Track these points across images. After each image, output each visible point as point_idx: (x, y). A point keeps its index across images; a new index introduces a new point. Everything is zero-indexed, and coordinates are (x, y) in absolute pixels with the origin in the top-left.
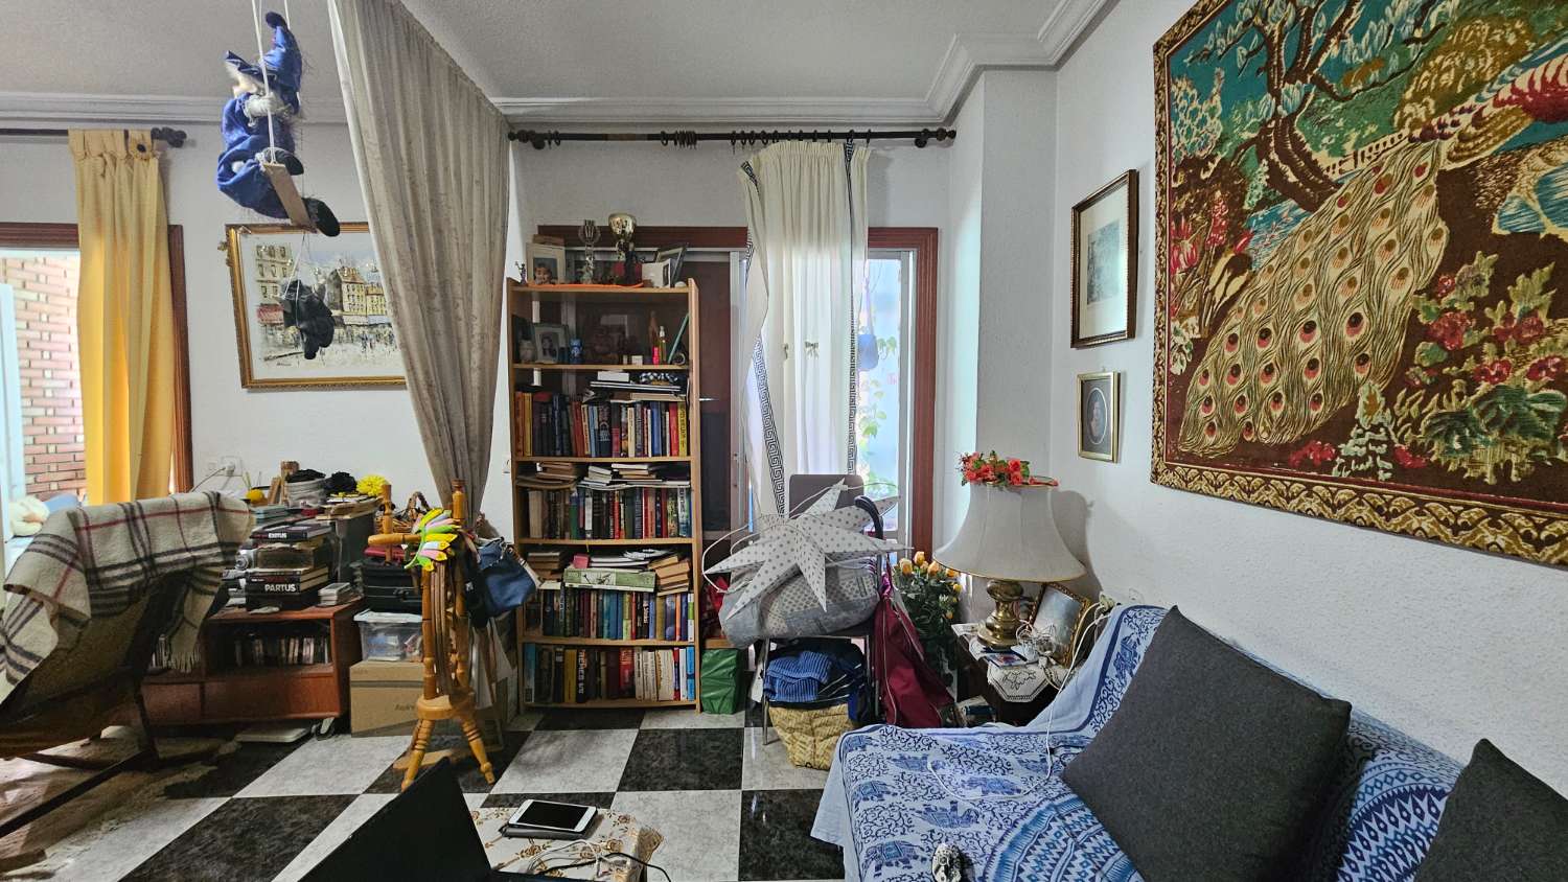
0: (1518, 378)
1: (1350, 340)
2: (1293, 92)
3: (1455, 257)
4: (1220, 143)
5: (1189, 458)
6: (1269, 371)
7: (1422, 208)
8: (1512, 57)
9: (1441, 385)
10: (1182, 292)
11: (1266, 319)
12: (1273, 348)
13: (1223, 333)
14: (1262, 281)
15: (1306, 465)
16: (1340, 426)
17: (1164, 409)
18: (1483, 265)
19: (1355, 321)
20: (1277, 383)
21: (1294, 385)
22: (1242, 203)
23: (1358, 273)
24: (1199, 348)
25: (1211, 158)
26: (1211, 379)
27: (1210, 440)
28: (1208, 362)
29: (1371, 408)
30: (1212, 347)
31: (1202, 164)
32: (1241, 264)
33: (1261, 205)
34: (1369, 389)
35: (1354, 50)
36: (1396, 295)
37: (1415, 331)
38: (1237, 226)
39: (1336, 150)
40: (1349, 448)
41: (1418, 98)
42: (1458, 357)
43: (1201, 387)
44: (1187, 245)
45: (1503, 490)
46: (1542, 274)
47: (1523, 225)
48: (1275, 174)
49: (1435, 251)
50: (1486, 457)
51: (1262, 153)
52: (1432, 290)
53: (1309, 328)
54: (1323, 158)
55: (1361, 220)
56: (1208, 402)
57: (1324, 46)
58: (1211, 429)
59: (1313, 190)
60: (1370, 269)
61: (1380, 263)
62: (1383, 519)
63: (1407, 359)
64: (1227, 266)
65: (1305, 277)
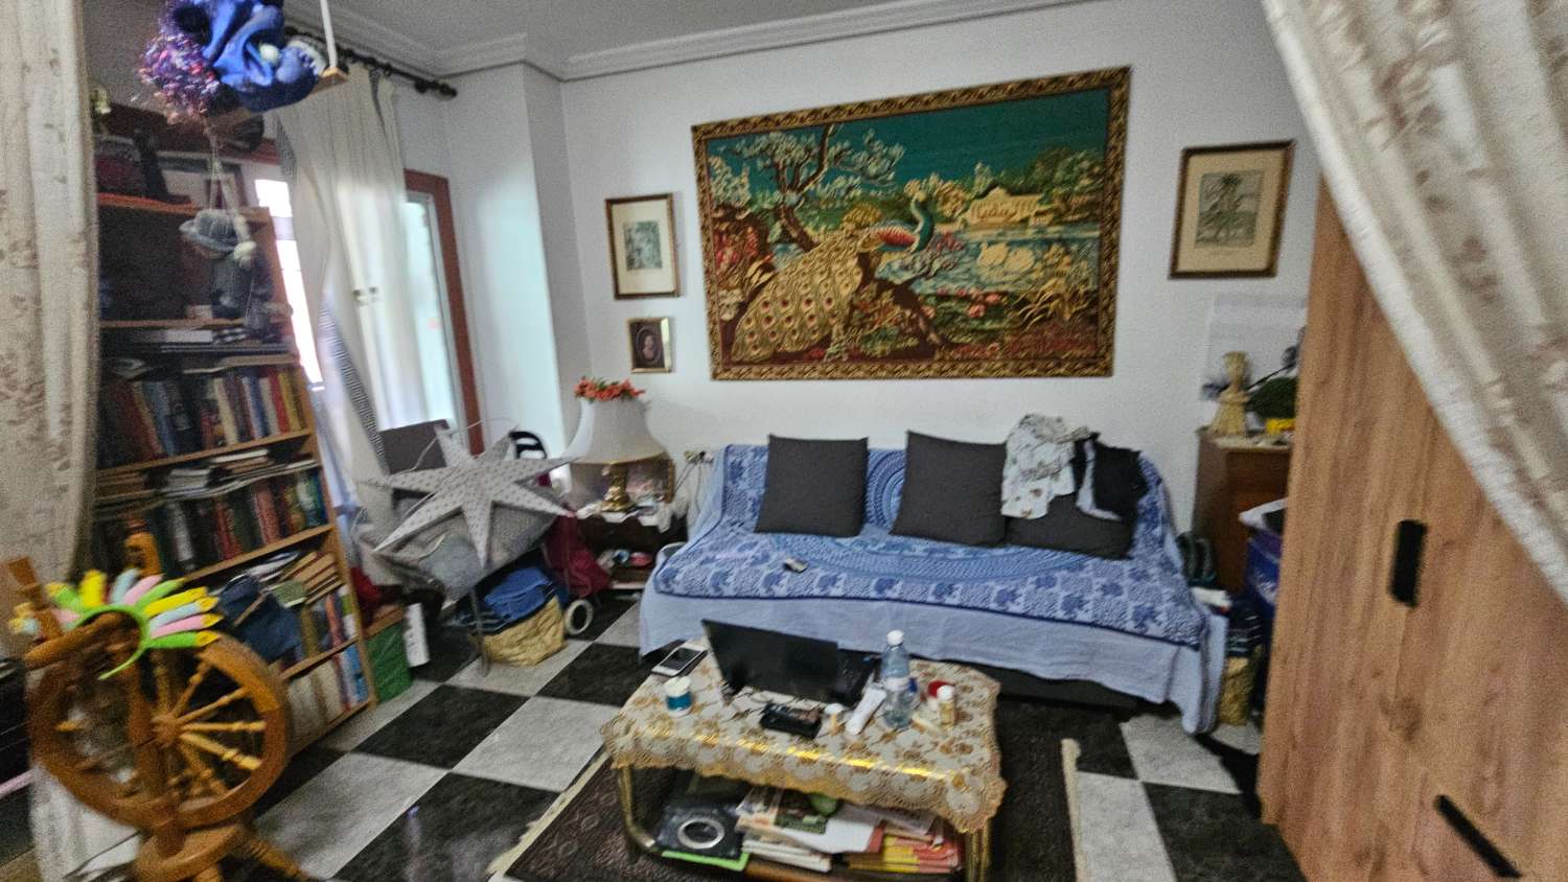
0: (885, 323)
1: (828, 308)
2: (792, 197)
3: (864, 283)
4: (750, 203)
5: (740, 363)
6: (789, 319)
7: (852, 263)
8: (878, 220)
9: (862, 326)
10: (726, 276)
11: (786, 295)
12: (790, 309)
13: (759, 299)
14: (781, 278)
15: (811, 359)
16: (826, 341)
17: (719, 338)
18: (873, 287)
19: (829, 301)
20: (794, 324)
21: (802, 326)
22: (766, 238)
23: (829, 281)
24: (742, 307)
25: (743, 209)
26: (753, 323)
27: (755, 353)
28: (750, 313)
29: (839, 334)
30: (753, 306)
31: (741, 210)
32: (767, 268)
33: (778, 242)
34: (837, 328)
35: (822, 192)
36: (845, 292)
37: (853, 308)
38: (764, 249)
39: (816, 228)
40: (831, 350)
41: (849, 221)
42: (868, 316)
43: (745, 326)
44: (729, 252)
45: (884, 358)
46: (890, 292)
47: (883, 275)
48: (785, 232)
49: (858, 279)
50: (879, 348)
51: (777, 217)
52: (857, 292)
53: (809, 302)
54: (809, 230)
55: (829, 261)
56: (752, 334)
57: (806, 183)
58: (755, 348)
59: (807, 244)
60: (834, 281)
61: (839, 279)
62: (847, 375)
63: (850, 317)
64: (760, 267)
65: (804, 280)
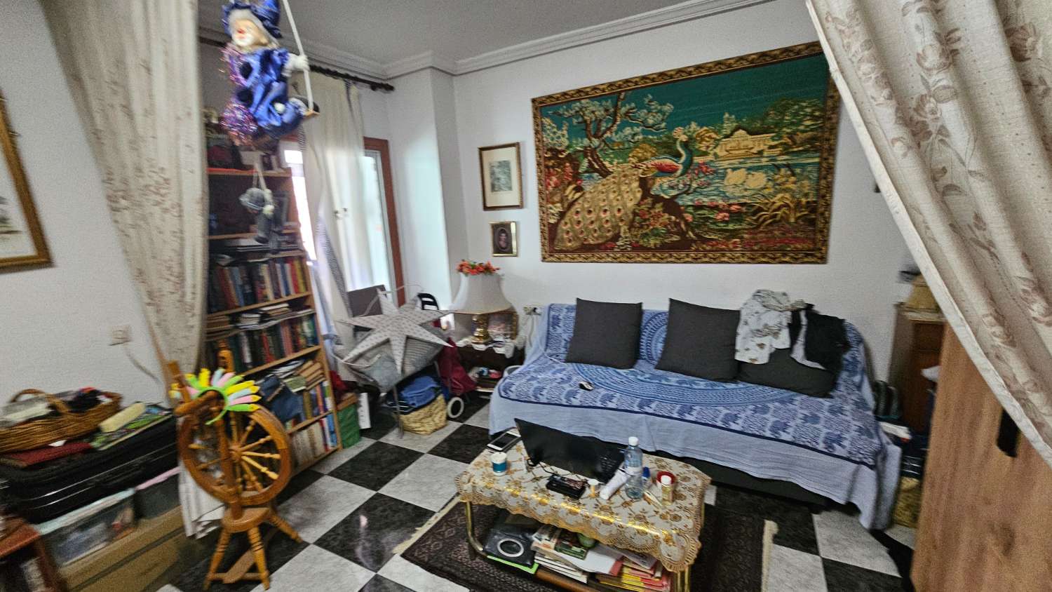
0: (658, 226)
1: (618, 215)
2: (596, 142)
3: (643, 198)
4: (568, 147)
5: (561, 251)
6: (592, 222)
7: (635, 184)
8: (654, 155)
9: (641, 227)
10: (552, 194)
11: (590, 207)
12: (593, 216)
13: (573, 210)
14: (588, 196)
15: (606, 249)
16: (616, 237)
17: (547, 236)
18: (649, 200)
19: (619, 210)
20: (595, 226)
21: (601, 227)
22: (578, 169)
23: (619, 198)
24: (562, 215)
25: (564, 151)
26: (569, 225)
27: (570, 244)
28: (567, 219)
29: (625, 233)
30: (569, 214)
31: (561, 152)
32: (579, 189)
33: (586, 172)
34: (624, 228)
35: (615, 138)
36: (630, 205)
37: (635, 214)
38: (576, 176)
39: (611, 163)
40: (619, 243)
41: (633, 157)
42: (645, 220)
43: (563, 227)
44: (554, 179)
45: (656, 249)
46: (661, 204)
47: (657, 193)
48: (591, 165)
49: (639, 195)
50: (652, 242)
51: (586, 156)
52: (639, 205)
53: (605, 211)
54: (607, 164)
55: (619, 184)
56: (568, 232)
57: (605, 132)
58: (570, 241)
59: (604, 173)
60: (623, 197)
61: (626, 196)
62: (630, 260)
63: (633, 221)
64: (574, 189)
65: (602, 196)
